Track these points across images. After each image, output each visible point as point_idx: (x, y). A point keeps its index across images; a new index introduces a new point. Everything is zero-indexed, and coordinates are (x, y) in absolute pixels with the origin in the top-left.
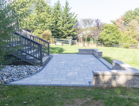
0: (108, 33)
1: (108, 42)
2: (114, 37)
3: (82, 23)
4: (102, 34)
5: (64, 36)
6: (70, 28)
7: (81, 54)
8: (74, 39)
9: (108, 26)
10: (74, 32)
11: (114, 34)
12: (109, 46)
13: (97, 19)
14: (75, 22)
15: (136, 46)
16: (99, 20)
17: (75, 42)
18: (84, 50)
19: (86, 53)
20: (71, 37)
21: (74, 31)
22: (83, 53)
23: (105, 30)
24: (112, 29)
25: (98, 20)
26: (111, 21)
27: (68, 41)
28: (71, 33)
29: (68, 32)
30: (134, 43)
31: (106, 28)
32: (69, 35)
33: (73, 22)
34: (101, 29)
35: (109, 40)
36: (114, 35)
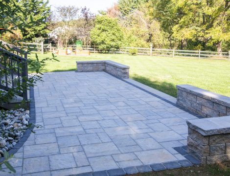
0: (104, 30)
1: (104, 46)
2: (113, 37)
3: (58, 14)
4: (94, 33)
5: (28, 36)
6: (38, 23)
7: (82, 72)
8: (46, 42)
9: (102, 19)
10: (45, 30)
11: (113, 32)
12: (105, 53)
13: (84, 7)
14: (45, 12)
15: (146, 51)
16: (87, 9)
17: (48, 47)
18: (88, 63)
19: (91, 68)
20: (41, 38)
21: (45, 28)
22: (86, 69)
23: (98, 26)
24: (110, 25)
25: (85, 9)
26: (99, 11)
27: (35, 46)
28: (39, 31)
29: (35, 30)
30: (143, 46)
31: (100, 22)
32: (37, 36)
33: (44, 11)
34: (91, 25)
35: (106, 43)
36: (114, 34)
